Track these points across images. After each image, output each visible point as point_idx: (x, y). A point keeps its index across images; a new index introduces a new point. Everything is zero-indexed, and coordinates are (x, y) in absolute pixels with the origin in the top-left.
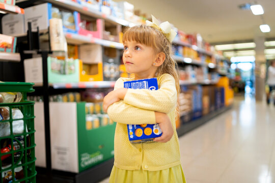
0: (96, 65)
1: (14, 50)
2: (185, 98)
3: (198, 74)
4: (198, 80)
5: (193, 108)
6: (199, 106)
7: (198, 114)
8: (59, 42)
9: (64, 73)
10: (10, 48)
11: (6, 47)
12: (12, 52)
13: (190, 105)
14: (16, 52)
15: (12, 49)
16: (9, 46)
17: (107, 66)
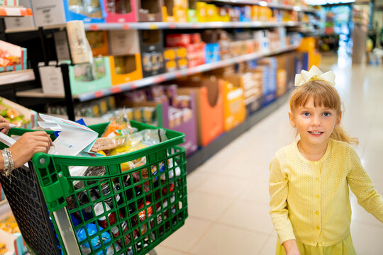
0: (133, 57)
1: (25, 66)
2: (253, 79)
3: (272, 40)
4: (271, 49)
5: (264, 90)
6: (272, 87)
7: (270, 97)
8: (81, 52)
9: (92, 79)
10: (19, 63)
11: (15, 63)
12: (23, 69)
13: (260, 87)
14: (28, 68)
15: (23, 64)
16: (18, 61)
17: (147, 56)
